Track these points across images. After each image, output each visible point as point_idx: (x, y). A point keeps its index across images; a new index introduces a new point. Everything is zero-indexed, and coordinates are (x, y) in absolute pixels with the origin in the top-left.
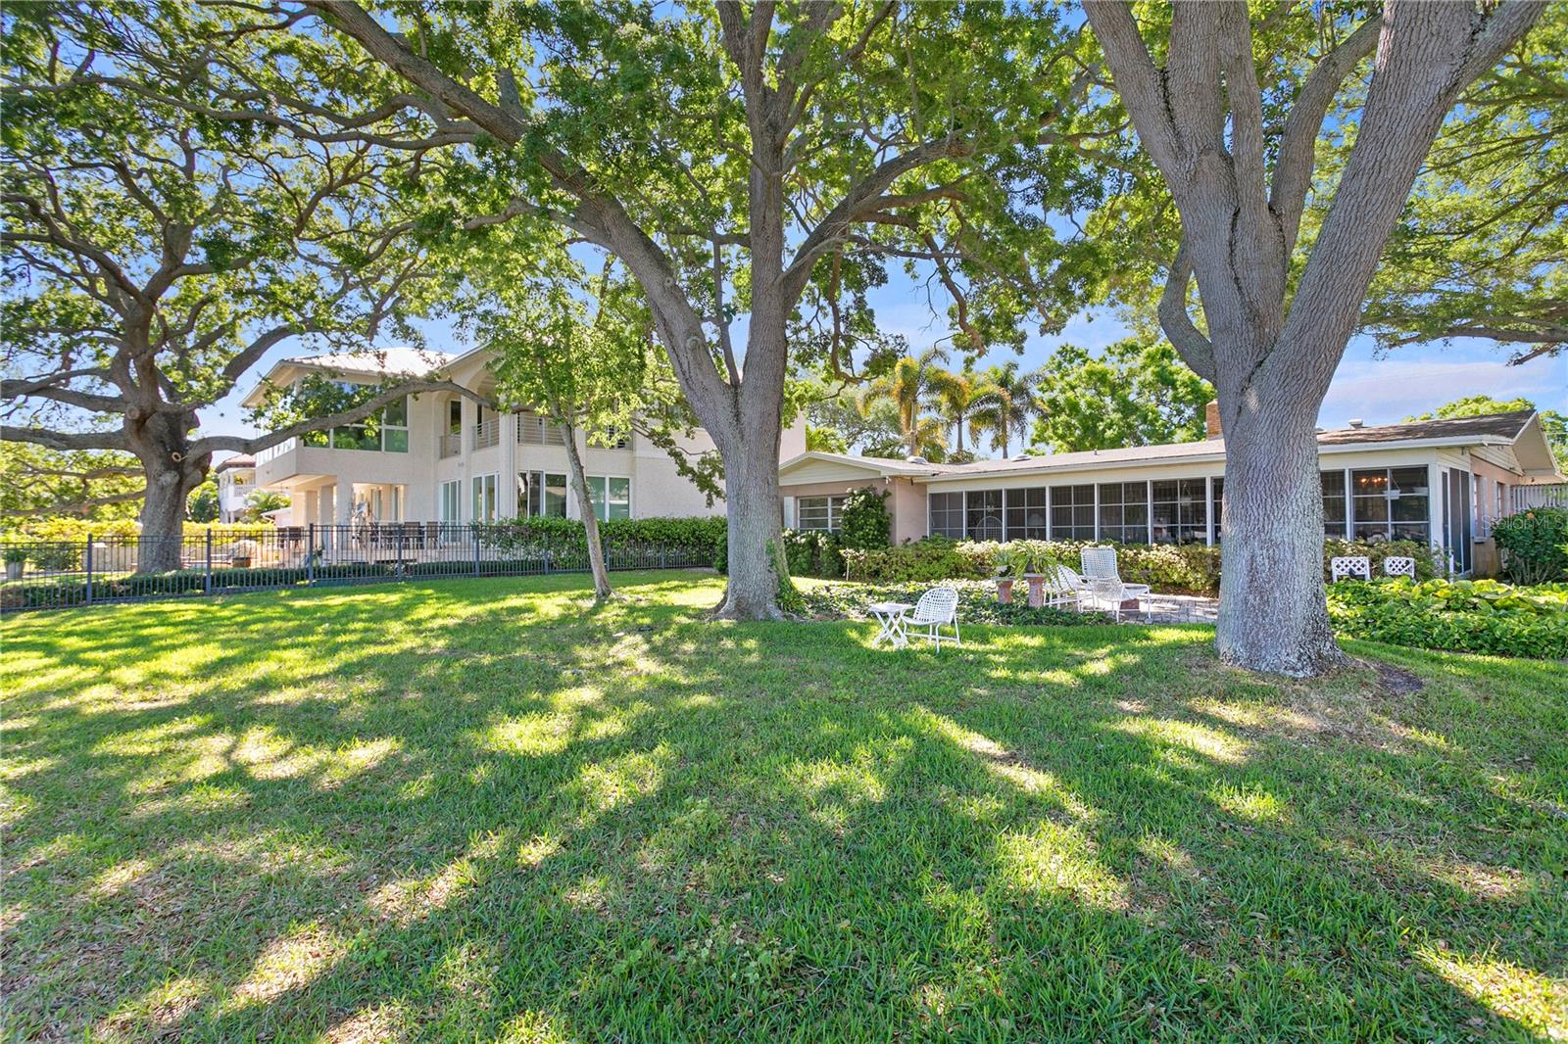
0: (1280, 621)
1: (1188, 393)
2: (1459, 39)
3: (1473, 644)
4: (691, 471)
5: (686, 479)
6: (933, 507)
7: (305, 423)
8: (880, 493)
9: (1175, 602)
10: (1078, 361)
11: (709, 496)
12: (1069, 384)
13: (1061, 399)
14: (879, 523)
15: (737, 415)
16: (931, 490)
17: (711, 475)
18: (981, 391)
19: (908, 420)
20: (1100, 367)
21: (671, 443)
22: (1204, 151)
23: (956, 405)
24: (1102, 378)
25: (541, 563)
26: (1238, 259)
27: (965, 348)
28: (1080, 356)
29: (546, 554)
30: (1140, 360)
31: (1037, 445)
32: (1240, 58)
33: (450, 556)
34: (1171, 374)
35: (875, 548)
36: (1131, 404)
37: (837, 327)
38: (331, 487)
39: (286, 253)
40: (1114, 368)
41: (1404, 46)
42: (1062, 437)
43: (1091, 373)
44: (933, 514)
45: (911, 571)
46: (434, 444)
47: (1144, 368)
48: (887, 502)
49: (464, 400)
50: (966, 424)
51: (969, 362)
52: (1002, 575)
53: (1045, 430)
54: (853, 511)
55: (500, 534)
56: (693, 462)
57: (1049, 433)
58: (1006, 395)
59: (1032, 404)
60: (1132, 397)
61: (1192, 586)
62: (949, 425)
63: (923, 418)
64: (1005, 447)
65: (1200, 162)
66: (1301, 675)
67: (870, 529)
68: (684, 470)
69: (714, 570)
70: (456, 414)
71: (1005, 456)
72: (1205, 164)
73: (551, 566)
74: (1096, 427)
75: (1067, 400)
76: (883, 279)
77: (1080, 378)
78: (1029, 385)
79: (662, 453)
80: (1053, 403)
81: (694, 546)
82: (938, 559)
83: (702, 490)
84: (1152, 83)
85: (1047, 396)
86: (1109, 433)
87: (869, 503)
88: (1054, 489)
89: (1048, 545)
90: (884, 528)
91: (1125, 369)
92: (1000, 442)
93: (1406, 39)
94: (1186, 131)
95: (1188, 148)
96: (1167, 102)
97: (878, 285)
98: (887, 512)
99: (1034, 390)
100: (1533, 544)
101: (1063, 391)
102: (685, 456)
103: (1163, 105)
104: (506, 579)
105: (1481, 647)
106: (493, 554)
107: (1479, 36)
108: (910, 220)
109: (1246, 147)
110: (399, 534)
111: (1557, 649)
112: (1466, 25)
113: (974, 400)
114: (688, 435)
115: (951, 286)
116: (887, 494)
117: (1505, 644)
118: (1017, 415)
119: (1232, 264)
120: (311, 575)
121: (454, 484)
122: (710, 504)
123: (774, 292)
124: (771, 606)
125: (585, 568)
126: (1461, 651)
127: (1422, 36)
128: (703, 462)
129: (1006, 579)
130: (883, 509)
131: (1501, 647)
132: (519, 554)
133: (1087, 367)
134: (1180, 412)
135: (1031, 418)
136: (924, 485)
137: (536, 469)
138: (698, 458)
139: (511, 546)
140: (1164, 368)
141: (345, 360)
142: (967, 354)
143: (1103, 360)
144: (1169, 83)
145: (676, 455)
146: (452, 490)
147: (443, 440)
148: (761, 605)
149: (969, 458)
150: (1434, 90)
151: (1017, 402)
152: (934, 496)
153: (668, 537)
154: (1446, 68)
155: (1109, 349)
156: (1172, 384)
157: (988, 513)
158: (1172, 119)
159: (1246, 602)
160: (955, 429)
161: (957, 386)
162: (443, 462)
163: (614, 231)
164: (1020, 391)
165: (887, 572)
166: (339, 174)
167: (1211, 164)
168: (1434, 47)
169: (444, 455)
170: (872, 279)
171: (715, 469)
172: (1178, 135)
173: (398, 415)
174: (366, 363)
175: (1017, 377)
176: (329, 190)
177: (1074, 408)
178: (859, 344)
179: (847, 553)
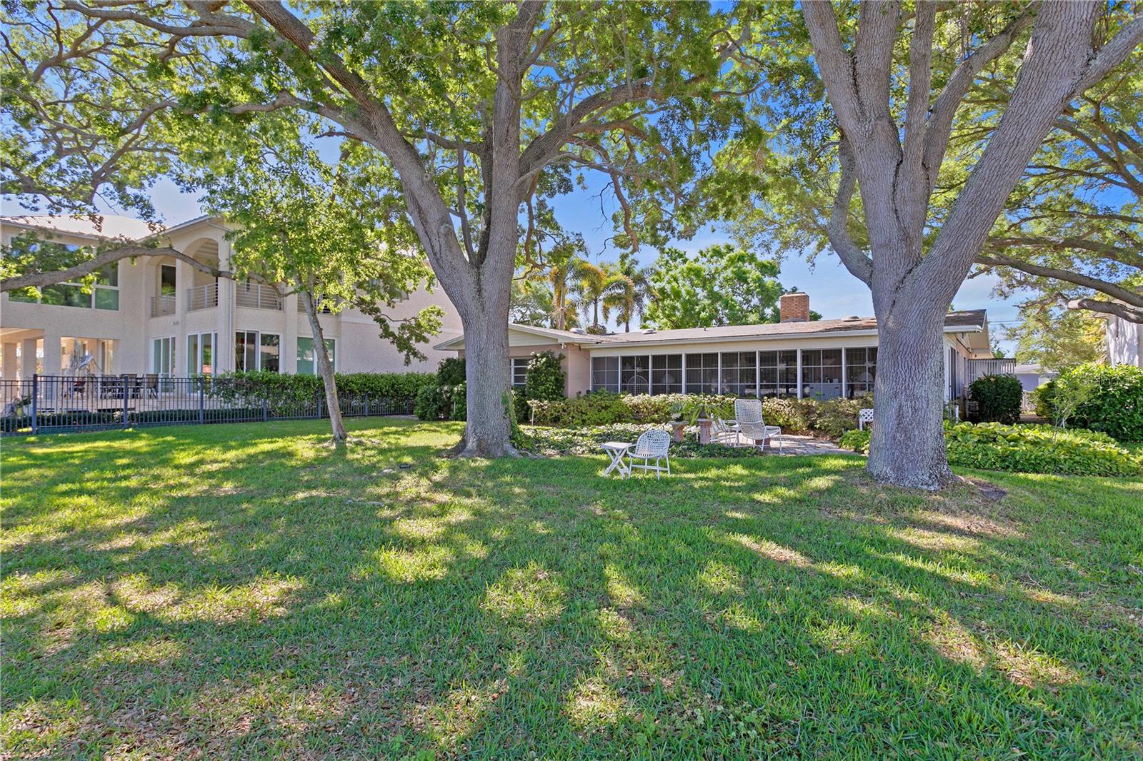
0: (917, 451)
1: (756, 288)
2: (1079, 63)
3: (1003, 465)
4: (393, 334)
5: (388, 341)
6: (594, 368)
7: (18, 279)
8: (557, 356)
9: (793, 440)
10: (679, 260)
11: (407, 355)
12: (672, 276)
13: (668, 288)
14: (557, 380)
15: (479, 291)
16: (594, 354)
17: (409, 339)
18: (612, 278)
19: (559, 299)
20: (696, 265)
21: (377, 310)
22: (879, 118)
23: (595, 290)
24: (697, 273)
25: (260, 412)
26: (898, 197)
27: (621, 247)
28: (681, 256)
29: (265, 402)
30: (724, 262)
31: (648, 322)
32: (925, 55)
33: (171, 406)
34: (744, 273)
35: (553, 399)
36: (716, 293)
37: (531, 223)
38: (34, 340)
39: (30, 116)
40: (706, 267)
41: (1046, 62)
42: (668, 317)
43: (690, 270)
44: (594, 374)
45: (585, 417)
46: (144, 305)
47: (725, 268)
48: (562, 363)
49: (179, 264)
50: (600, 304)
51: (624, 257)
52: (678, 420)
53: (656, 310)
54: (536, 370)
55: (224, 386)
56: (394, 328)
57: (659, 313)
58: (630, 282)
59: (649, 290)
60: (716, 289)
61: (793, 428)
62: (588, 304)
63: (570, 297)
64: (627, 323)
65: (876, 125)
66: (932, 488)
67: (550, 386)
68: (387, 333)
69: (414, 417)
70: (168, 278)
71: (627, 330)
72: (879, 127)
73: (269, 413)
74: (693, 309)
75: (672, 288)
76: (569, 189)
77: (682, 272)
78: (646, 276)
79: (369, 319)
80: (662, 291)
81: (393, 397)
82: (606, 408)
83: (400, 351)
84: (845, 64)
85: (658, 285)
86: (703, 314)
87: (549, 364)
88: (688, 356)
89: (685, 398)
90: (560, 383)
91: (713, 267)
92: (624, 319)
93: (1048, 58)
94: (867, 102)
95: (868, 115)
96: (855, 79)
97: (565, 192)
98: (562, 371)
99: (648, 279)
100: (996, 399)
101: (669, 282)
102: (388, 321)
103: (852, 81)
104: (231, 425)
105: (1008, 467)
106: (215, 403)
107: (1092, 62)
108: (594, 143)
109: (916, 118)
110: (113, 386)
111: (1051, 467)
112: (1085, 54)
113: (607, 287)
114: (389, 305)
115: (621, 198)
116: (562, 357)
117: (1022, 465)
118: (637, 298)
119: (893, 200)
120: (34, 422)
121: (167, 341)
122: (408, 362)
123: (513, 192)
124: (507, 445)
125: (326, 415)
126: (996, 469)
127: (1059, 57)
128: (403, 327)
129: (680, 423)
130: (559, 368)
131: (1020, 467)
132: (240, 403)
133: (687, 265)
134: (748, 302)
135: (646, 301)
136: (587, 351)
137: (252, 329)
138: (399, 324)
139: (233, 396)
140: (739, 268)
141: (65, 222)
142: (623, 251)
143: (696, 260)
144: (857, 66)
145: (382, 321)
146: (165, 347)
147: (154, 301)
148: (499, 445)
149: (603, 331)
150: (1060, 94)
151: (636, 289)
152: (595, 359)
153: (372, 389)
154: (1069, 81)
155: (701, 252)
156: (745, 281)
157: (638, 373)
158: (857, 92)
159: (894, 438)
160: (591, 308)
161: (596, 273)
162: (155, 320)
163: (381, 130)
164: (639, 280)
165: (567, 418)
166: (67, 48)
167: (883, 128)
168: (1064, 66)
169: (154, 314)
170: (560, 187)
171: (412, 333)
172: (861, 104)
173: (109, 273)
174: (84, 226)
175: (637, 270)
176: (57, 62)
177: (677, 295)
178: (547, 238)
179: (533, 403)
